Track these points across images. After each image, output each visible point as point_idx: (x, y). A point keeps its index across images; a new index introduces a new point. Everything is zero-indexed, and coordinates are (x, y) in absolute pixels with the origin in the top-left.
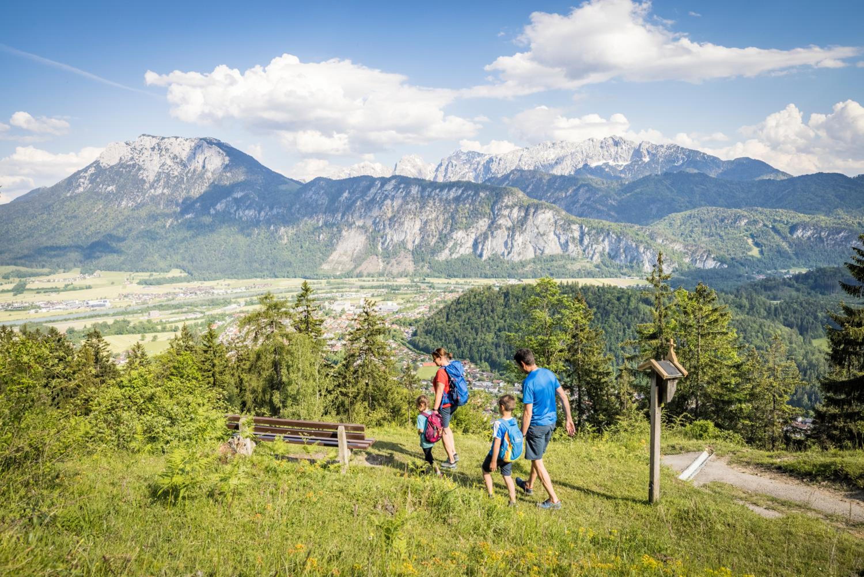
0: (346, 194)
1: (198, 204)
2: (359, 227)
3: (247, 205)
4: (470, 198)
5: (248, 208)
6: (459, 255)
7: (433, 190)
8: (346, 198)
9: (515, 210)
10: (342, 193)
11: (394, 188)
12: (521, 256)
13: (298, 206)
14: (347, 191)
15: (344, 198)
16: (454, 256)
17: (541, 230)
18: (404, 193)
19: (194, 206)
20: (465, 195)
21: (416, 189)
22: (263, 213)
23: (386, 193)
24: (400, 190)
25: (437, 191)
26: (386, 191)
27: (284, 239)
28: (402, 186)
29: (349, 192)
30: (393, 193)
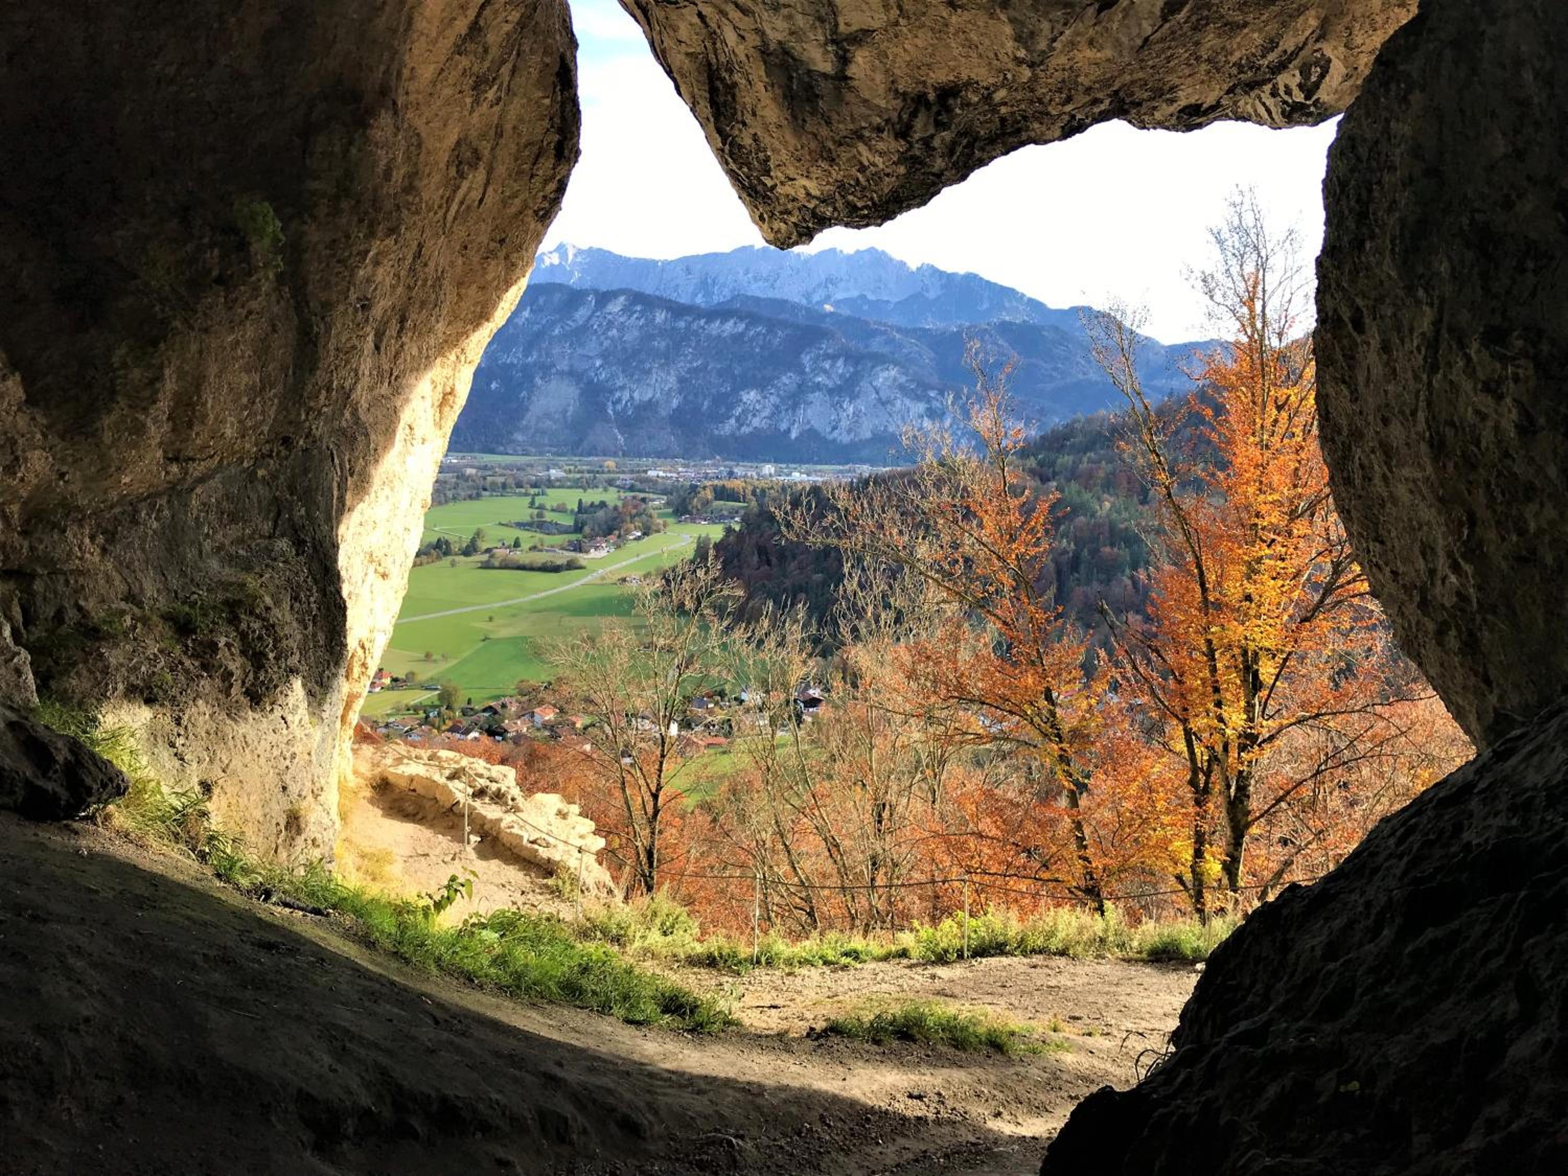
4: (761, 337)
6: (751, 429)
7: (694, 320)
9: (840, 363)
12: (852, 435)
16: (745, 430)
17: (884, 395)
18: (642, 320)
20: (752, 333)
21: (663, 316)
23: (610, 317)
24: (635, 316)
25: (702, 322)
30: (622, 319)
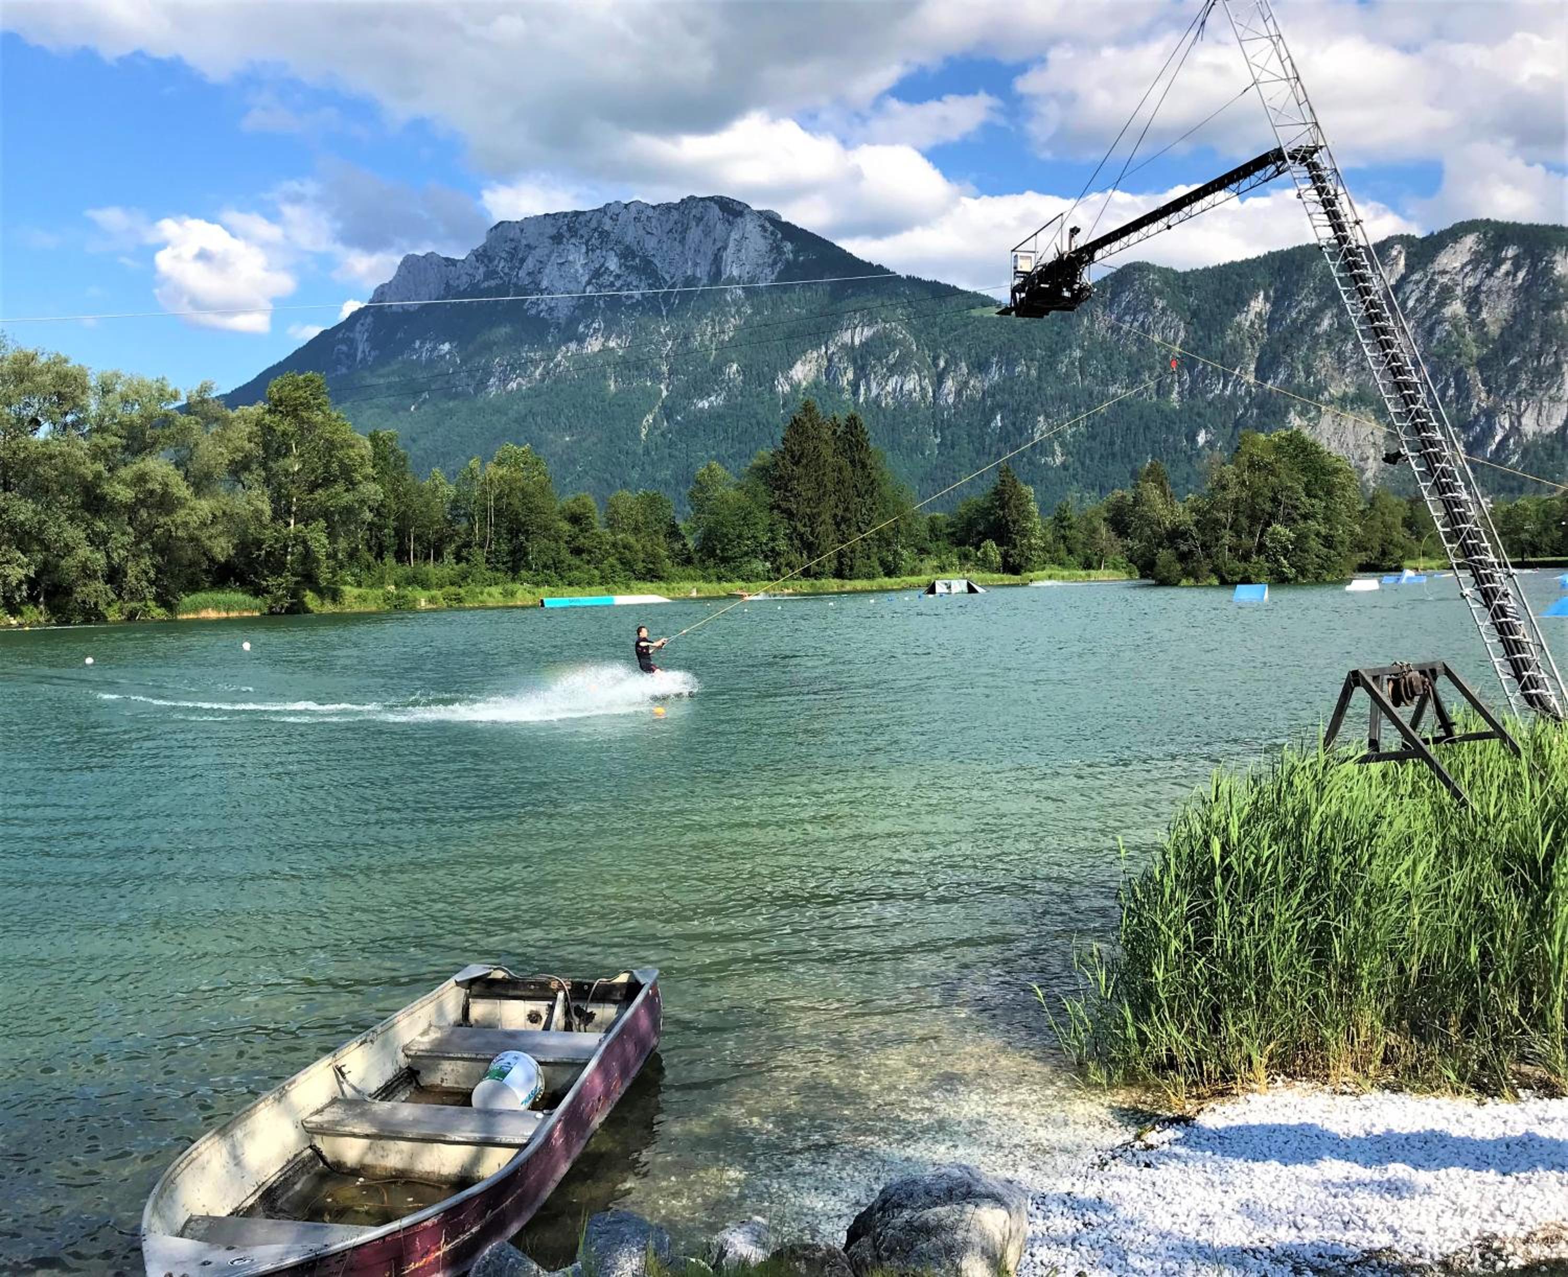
0: (1258, 305)
1: (735, 366)
2: (1344, 401)
3: (892, 361)
5: (896, 369)
8: (1259, 315)
10: (1246, 303)
11: (1476, 261)
13: (1078, 353)
14: (1262, 294)
15: (1251, 316)
19: (722, 372)
22: (950, 385)
26: (1444, 272)
27: (1053, 454)
28: (1511, 252)
29: (1267, 298)
